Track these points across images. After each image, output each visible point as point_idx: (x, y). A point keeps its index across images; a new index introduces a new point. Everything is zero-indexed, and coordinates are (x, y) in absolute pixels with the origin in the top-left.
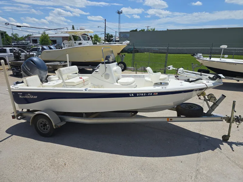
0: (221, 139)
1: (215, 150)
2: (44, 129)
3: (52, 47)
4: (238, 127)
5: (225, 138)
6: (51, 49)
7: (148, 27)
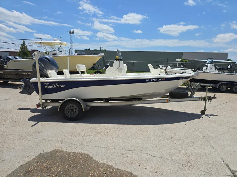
0: (200, 114)
1: (200, 118)
2: (71, 114)
3: (17, 57)
4: (210, 103)
5: (203, 112)
6: (16, 59)
7: (101, 47)
